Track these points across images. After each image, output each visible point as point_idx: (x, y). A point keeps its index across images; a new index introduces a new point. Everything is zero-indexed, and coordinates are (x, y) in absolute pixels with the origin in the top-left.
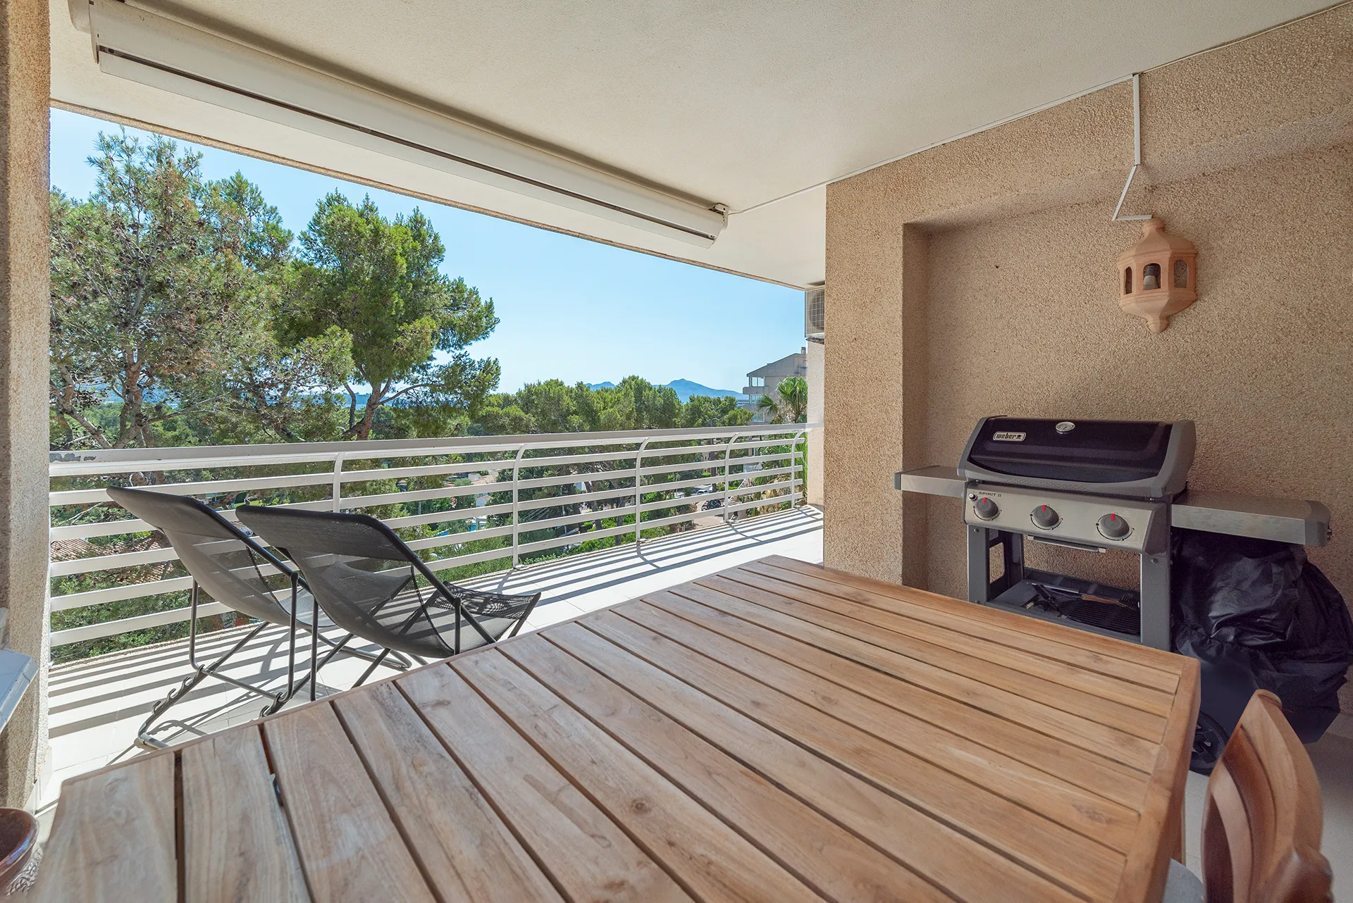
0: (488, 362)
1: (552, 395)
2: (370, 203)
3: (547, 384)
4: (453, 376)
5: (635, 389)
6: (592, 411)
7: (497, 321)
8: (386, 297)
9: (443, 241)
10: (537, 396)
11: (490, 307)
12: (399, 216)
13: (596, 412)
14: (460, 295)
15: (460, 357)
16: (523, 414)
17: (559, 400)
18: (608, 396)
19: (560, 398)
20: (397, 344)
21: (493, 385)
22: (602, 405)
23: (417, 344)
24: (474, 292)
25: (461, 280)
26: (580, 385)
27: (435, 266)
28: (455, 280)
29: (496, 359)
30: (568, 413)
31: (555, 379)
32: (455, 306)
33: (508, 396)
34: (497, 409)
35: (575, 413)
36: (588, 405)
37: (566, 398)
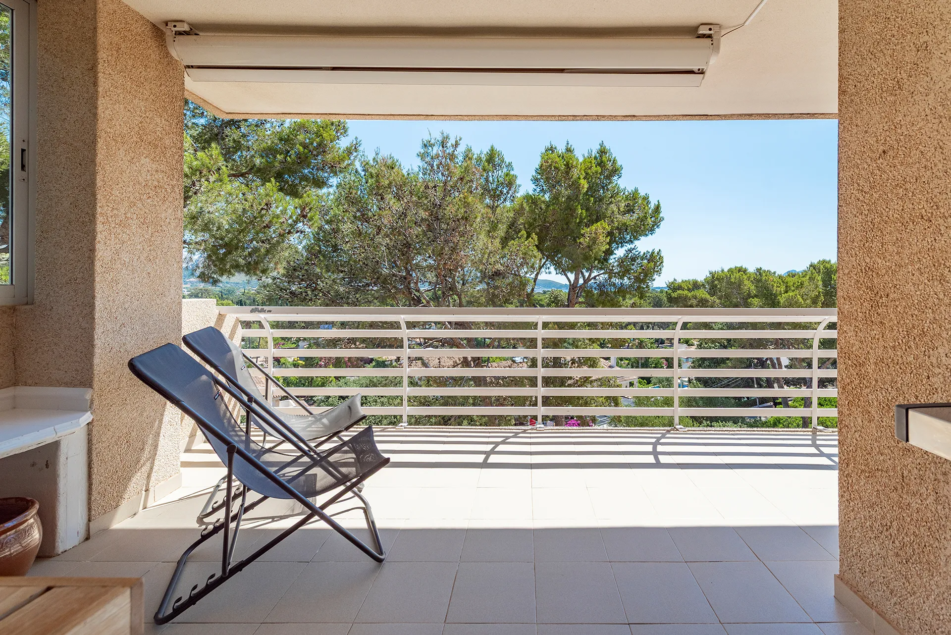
0: (653, 253)
1: (733, 280)
2: (569, 146)
3: (730, 270)
4: (625, 266)
5: (824, 273)
6: (771, 294)
7: (662, 219)
8: (572, 210)
9: (619, 163)
10: (719, 281)
11: (657, 209)
12: (590, 151)
13: (776, 295)
14: (633, 201)
15: (630, 250)
16: (708, 296)
17: (739, 285)
18: (791, 281)
19: (740, 284)
20: (580, 242)
21: (658, 271)
22: (783, 289)
23: (594, 243)
24: (646, 198)
25: (636, 190)
26: (759, 270)
27: (616, 182)
28: (632, 190)
29: (660, 250)
30: (749, 296)
31: (739, 266)
32: (630, 210)
33: (697, 282)
34: (686, 292)
35: (756, 296)
36: (767, 288)
37: (746, 282)
